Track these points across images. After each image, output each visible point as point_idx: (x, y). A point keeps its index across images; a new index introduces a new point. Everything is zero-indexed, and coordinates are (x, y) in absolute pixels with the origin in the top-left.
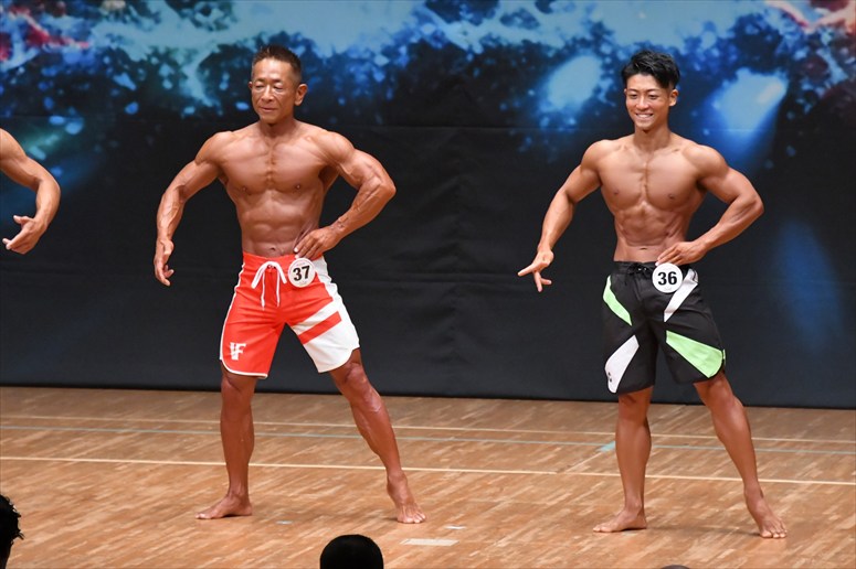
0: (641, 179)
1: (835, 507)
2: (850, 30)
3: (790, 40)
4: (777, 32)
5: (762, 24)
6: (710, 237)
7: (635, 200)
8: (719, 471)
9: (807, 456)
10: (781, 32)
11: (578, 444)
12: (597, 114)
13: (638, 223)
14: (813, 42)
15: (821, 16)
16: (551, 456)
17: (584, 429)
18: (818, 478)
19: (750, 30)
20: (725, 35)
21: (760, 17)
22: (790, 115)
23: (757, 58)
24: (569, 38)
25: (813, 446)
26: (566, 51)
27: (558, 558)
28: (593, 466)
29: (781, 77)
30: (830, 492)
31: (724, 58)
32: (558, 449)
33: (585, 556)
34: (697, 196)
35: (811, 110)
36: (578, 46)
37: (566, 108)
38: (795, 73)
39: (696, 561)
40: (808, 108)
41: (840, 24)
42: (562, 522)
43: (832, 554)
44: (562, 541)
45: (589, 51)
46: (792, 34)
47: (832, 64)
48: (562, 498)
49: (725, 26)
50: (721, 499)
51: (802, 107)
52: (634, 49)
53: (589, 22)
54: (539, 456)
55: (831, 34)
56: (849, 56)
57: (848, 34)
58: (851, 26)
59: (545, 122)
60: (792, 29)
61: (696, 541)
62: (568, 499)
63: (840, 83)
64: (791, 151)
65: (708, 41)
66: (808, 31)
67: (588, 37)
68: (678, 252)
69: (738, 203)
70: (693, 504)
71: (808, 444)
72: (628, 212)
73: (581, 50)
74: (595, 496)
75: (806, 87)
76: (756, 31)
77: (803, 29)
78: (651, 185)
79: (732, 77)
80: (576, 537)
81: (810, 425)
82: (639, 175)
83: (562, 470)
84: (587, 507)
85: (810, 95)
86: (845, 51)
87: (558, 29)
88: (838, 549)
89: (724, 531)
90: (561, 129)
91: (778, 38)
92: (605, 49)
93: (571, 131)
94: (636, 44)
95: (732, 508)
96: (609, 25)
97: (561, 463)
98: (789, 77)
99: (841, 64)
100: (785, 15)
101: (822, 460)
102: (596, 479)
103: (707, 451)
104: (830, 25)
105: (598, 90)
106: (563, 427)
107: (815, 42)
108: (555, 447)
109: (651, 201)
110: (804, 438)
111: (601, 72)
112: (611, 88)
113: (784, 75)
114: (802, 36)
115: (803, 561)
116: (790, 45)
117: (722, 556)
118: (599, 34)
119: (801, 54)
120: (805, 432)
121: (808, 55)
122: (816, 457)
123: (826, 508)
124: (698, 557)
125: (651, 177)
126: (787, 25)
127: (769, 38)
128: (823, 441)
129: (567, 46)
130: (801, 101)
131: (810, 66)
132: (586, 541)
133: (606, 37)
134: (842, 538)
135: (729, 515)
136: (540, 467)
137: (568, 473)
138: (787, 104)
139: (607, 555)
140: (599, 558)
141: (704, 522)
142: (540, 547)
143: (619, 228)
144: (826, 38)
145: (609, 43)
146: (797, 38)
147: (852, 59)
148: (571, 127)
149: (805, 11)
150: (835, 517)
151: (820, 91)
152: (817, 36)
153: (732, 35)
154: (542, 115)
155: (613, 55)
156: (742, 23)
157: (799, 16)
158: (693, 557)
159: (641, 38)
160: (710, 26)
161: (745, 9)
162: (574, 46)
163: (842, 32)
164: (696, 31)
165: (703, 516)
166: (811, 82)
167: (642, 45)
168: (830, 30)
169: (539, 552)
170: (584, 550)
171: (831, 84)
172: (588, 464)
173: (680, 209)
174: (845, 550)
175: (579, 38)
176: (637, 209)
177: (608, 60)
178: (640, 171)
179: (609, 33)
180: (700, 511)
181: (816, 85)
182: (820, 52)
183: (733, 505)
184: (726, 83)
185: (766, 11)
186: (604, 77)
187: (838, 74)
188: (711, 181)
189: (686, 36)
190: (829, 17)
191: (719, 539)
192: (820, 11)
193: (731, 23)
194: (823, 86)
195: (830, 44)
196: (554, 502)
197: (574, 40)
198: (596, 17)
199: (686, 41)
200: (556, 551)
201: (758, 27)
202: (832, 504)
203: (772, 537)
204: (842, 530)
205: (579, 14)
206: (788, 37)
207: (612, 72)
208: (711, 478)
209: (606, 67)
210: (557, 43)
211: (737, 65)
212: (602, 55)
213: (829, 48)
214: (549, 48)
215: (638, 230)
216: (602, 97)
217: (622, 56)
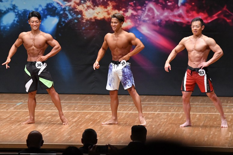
0: (33, 41)
1: (71, 117)
2: (72, 7)
3: (59, 9)
4: (56, 7)
5: (52, 5)
6: (49, 55)
7: (31, 46)
8: (45, 109)
9: (65, 105)
10: (57, 7)
11: (11, 104)
12: (14, 26)
13: (32, 51)
14: (64, 9)
15: (66, 4)
16: (5, 106)
17: (13, 100)
18: (67, 110)
19: (50, 7)
20: (44, 8)
21: (52, 4)
22: (60, 27)
23: (51, 13)
24: (7, 8)
25: (66, 103)
26: (6, 11)
27: (6, 130)
28: (15, 109)
29: (57, 18)
30: (70, 113)
31: (44, 13)
32: (7, 105)
33: (13, 129)
34: (46, 45)
35: (64, 25)
36: (9, 10)
37: (7, 24)
38: (60, 17)
39: (39, 130)
40: (63, 25)
41: (70, 6)
42: (7, 121)
43: (70, 127)
44: (7, 126)
45: (12, 11)
46: (59, 8)
47: (69, 15)
48: (7, 116)
49: (44, 6)
50: (45, 115)
51: (62, 25)
52: (23, 11)
53: (12, 4)
54: (2, 106)
55: (68, 8)
56: (72, 13)
57: (72, 8)
58: (73, 6)
59: (2, 28)
60: (59, 6)
61: (39, 125)
62: (9, 116)
63: (71, 19)
64: (60, 35)
65: (40, 9)
66: (63, 7)
67: (12, 8)
68: (41, 59)
69: (55, 47)
70: (39, 117)
71: (65, 102)
72: (30, 49)
73: (10, 11)
74: (15, 115)
75: (63, 20)
76: (51, 7)
77: (62, 6)
78: (35, 42)
79: (46, 18)
80: (11, 125)
81: (65, 98)
82: (32, 40)
83: (7, 110)
84: (13, 118)
85: (64, 22)
86: (71, 12)
87: (4, 6)
88: (72, 126)
89: (46, 123)
90: (6, 30)
91: (56, 9)
92: (16, 11)
93: (8, 30)
94: (23, 10)
95: (47, 118)
96: (17, 5)
97: (7, 108)
98: (59, 18)
99: (71, 15)
100: (58, 3)
101: (68, 106)
102: (16, 112)
103: (42, 104)
104: (68, 6)
105: (14, 20)
106: (8, 100)
107: (65, 10)
108: (6, 104)
109: (35, 46)
110: (64, 101)
111: (15, 16)
112: (18, 20)
113: (58, 17)
114: (62, 8)
115: (64, 129)
116: (59, 10)
117: (45, 129)
118: (14, 7)
119: (62, 12)
120: (64, 100)
121: (63, 12)
122: (67, 105)
123: (69, 117)
124: (39, 129)
125: (35, 41)
126: (58, 6)
127: (54, 9)
128: (68, 102)
129: (7, 10)
130: (62, 23)
131: (64, 15)
132: (13, 126)
133: (16, 8)
134: (72, 124)
135: (47, 119)
136: (2, 109)
137: (9, 110)
138: (59, 24)
139: (18, 129)
140: (16, 130)
141: (41, 121)
142: (2, 128)
143: (28, 53)
144: (67, 9)
145: (17, 9)
146: (60, 9)
147: (73, 14)
148: (8, 29)
149: (62, 2)
150: (71, 119)
151: (66, 21)
152: (65, 8)
153: (46, 8)
154: (1, 26)
155: (18, 12)
156: (48, 5)
157: (61, 4)
158: (38, 129)
159: (24, 8)
160: (40, 6)
161: (48, 2)
162: (8, 10)
163: (71, 7)
164: (37, 7)
165: (41, 120)
166: (64, 19)
167: (25, 10)
168: (68, 7)
169: (2, 129)
170: (13, 128)
171: (69, 19)
172: (14, 108)
173: (41, 48)
174: (73, 126)
175: (9, 8)
176: (32, 48)
177: (17, 13)
178: (33, 39)
179: (17, 7)
180: (40, 119)
181: (65, 20)
182: (66, 12)
183: (47, 117)
184: (44, 19)
185: (53, 2)
186: (16, 17)
187: (70, 17)
188: (49, 42)
189: (35, 8)
190: (68, 4)
191: (44, 125)
192: (65, 2)
193: (45, 5)
194: (67, 20)
195: (68, 10)
196: (5, 117)
197: (8, 9)
198: (13, 3)
199: (35, 9)
200: (6, 128)
201: (51, 6)
202: (70, 116)
203: (65, 125)
204: (73, 122)
205: (9, 2)
206: (58, 8)
207: (18, 16)
208: (43, 111)
209: (16, 15)
210: (4, 9)
211: (47, 15)
212: (15, 12)
213: (68, 11)
214: (2, 10)
215: (32, 53)
216: (15, 22)
217: (20, 12)
